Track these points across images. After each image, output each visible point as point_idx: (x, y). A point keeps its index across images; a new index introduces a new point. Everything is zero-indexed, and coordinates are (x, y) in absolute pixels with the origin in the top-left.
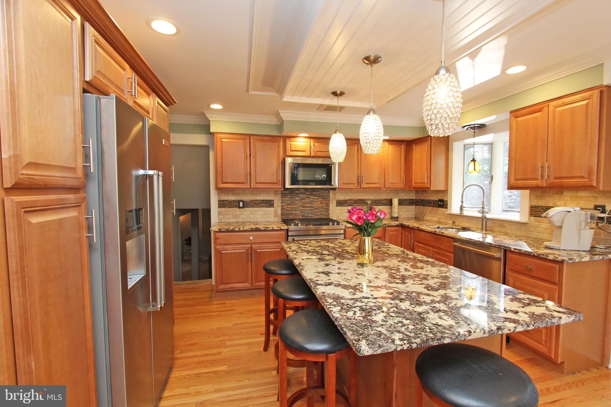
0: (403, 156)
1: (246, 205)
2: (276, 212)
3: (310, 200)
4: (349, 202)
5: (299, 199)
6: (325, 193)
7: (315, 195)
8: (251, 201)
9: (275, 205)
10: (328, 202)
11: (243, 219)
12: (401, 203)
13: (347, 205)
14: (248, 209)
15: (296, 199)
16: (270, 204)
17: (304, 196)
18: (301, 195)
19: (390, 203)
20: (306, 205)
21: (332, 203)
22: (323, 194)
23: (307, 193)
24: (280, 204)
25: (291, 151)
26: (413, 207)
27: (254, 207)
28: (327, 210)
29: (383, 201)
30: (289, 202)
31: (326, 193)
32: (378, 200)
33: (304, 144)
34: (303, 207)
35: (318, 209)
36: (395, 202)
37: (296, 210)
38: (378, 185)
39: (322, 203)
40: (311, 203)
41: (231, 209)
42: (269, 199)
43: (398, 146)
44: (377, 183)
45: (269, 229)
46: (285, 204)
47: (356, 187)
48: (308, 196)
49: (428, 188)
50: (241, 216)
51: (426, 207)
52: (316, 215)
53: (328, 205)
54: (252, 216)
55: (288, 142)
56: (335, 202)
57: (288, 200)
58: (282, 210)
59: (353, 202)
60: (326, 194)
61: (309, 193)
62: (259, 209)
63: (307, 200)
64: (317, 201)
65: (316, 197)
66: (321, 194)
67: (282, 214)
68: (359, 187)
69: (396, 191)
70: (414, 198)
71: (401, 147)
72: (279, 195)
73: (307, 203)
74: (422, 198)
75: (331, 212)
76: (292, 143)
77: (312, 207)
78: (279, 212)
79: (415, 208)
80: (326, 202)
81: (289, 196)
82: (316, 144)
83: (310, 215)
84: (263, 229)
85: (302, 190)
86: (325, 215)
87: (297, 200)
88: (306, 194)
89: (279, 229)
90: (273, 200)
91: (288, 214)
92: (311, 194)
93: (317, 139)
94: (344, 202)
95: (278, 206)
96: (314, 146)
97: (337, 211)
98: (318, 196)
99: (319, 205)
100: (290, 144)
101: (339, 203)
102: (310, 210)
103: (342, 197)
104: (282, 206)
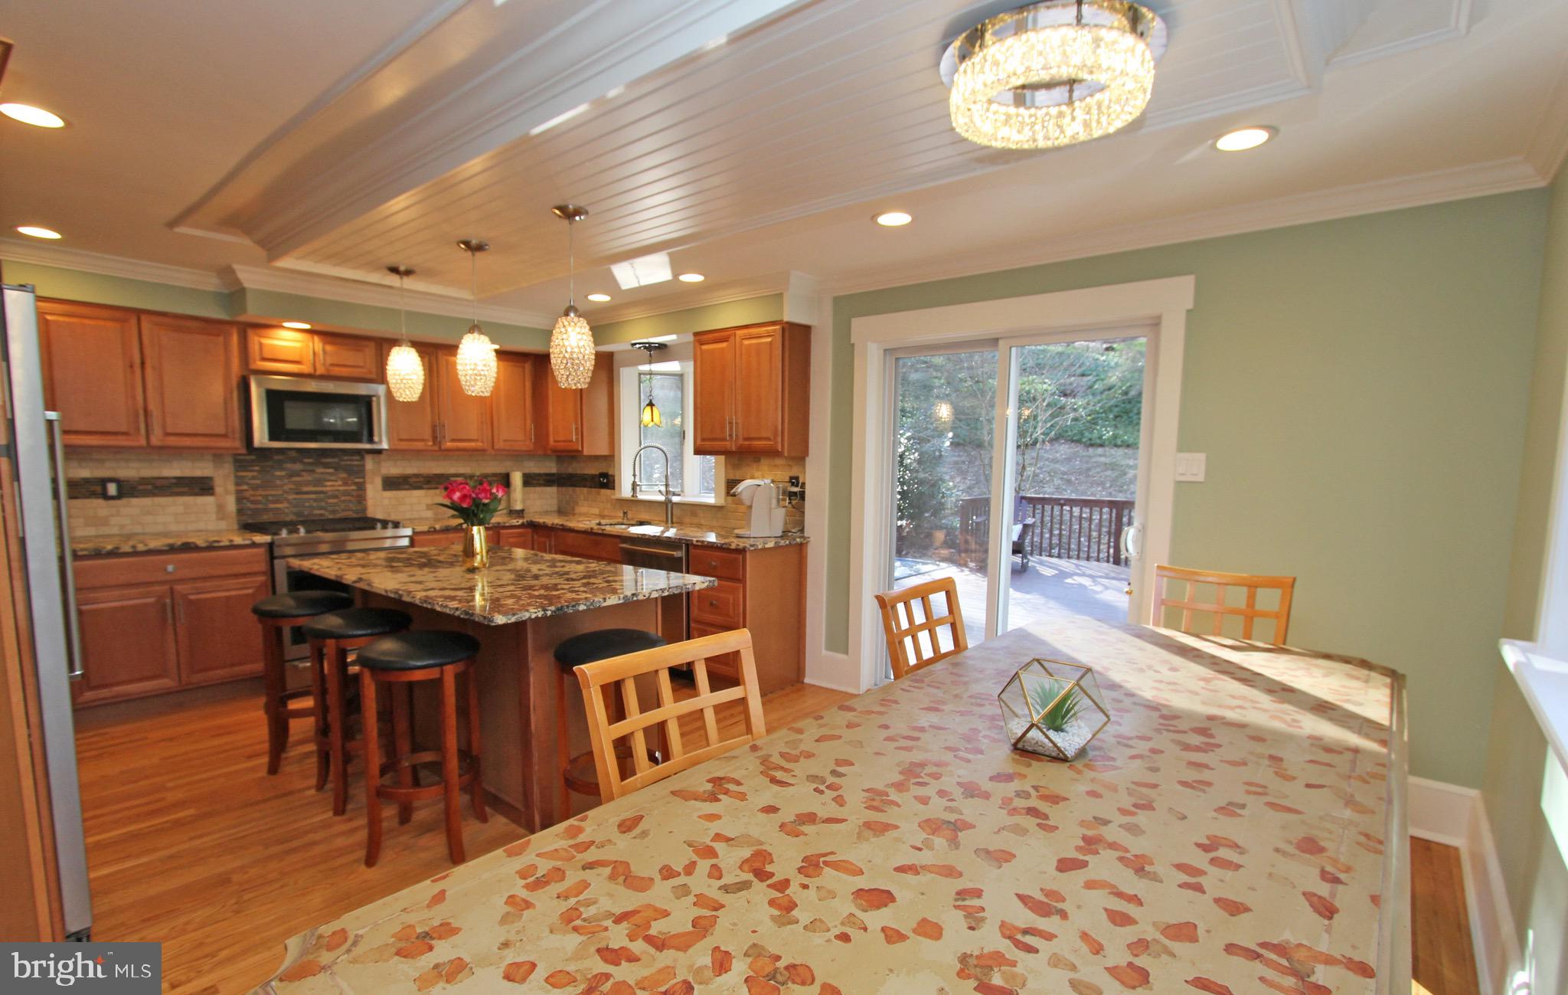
0: (528, 384)
1: (128, 489)
2: (220, 508)
3: (316, 476)
4: (414, 480)
5: (283, 473)
6: (352, 460)
7: (327, 466)
8: (144, 481)
9: (218, 490)
10: (361, 480)
11: (122, 526)
12: (529, 480)
13: (407, 487)
14: (134, 501)
15: (278, 473)
16: (202, 487)
17: (298, 467)
18: (289, 466)
19: (505, 481)
20: (305, 489)
21: (372, 483)
22: (348, 463)
23: (306, 460)
24: (232, 487)
25: (264, 359)
26: (552, 490)
27: (155, 495)
28: (361, 498)
30: (258, 482)
31: (357, 460)
33: (298, 345)
34: (297, 493)
35: (336, 497)
36: (517, 479)
37: (278, 502)
38: (479, 445)
39: (345, 484)
40: (319, 482)
41: (79, 502)
42: (199, 474)
43: (517, 364)
44: (477, 440)
45: (222, 544)
46: (245, 488)
47: (430, 448)
48: (310, 468)
49: (578, 451)
50: (114, 521)
51: (578, 489)
52: (334, 512)
53: (361, 487)
54: (148, 519)
55: (254, 339)
56: (379, 482)
57: (253, 478)
58: (240, 500)
59: (422, 479)
60: (356, 463)
61: (312, 461)
62: (170, 500)
63: (307, 477)
64: (333, 478)
65: (331, 470)
66: (343, 463)
67: (240, 512)
68: (436, 448)
69: (517, 456)
70: (554, 471)
71: (524, 368)
72: (228, 467)
73: (308, 483)
74: (570, 471)
75: (370, 502)
76: (265, 341)
77: (322, 493)
78: (231, 507)
79: (558, 491)
80: (357, 480)
81: (257, 468)
82: (329, 348)
83: (317, 512)
84: (204, 546)
85: (294, 454)
86: (355, 512)
87: (281, 478)
88: (305, 463)
89: (249, 542)
90: (210, 479)
91: (256, 512)
92: (316, 464)
93: (328, 336)
94: (401, 480)
95: (227, 492)
96: (324, 352)
97: (386, 502)
98: (336, 469)
99: (342, 488)
100: (261, 345)
101: (392, 483)
102: (315, 500)
103: (394, 469)
104: (238, 492)
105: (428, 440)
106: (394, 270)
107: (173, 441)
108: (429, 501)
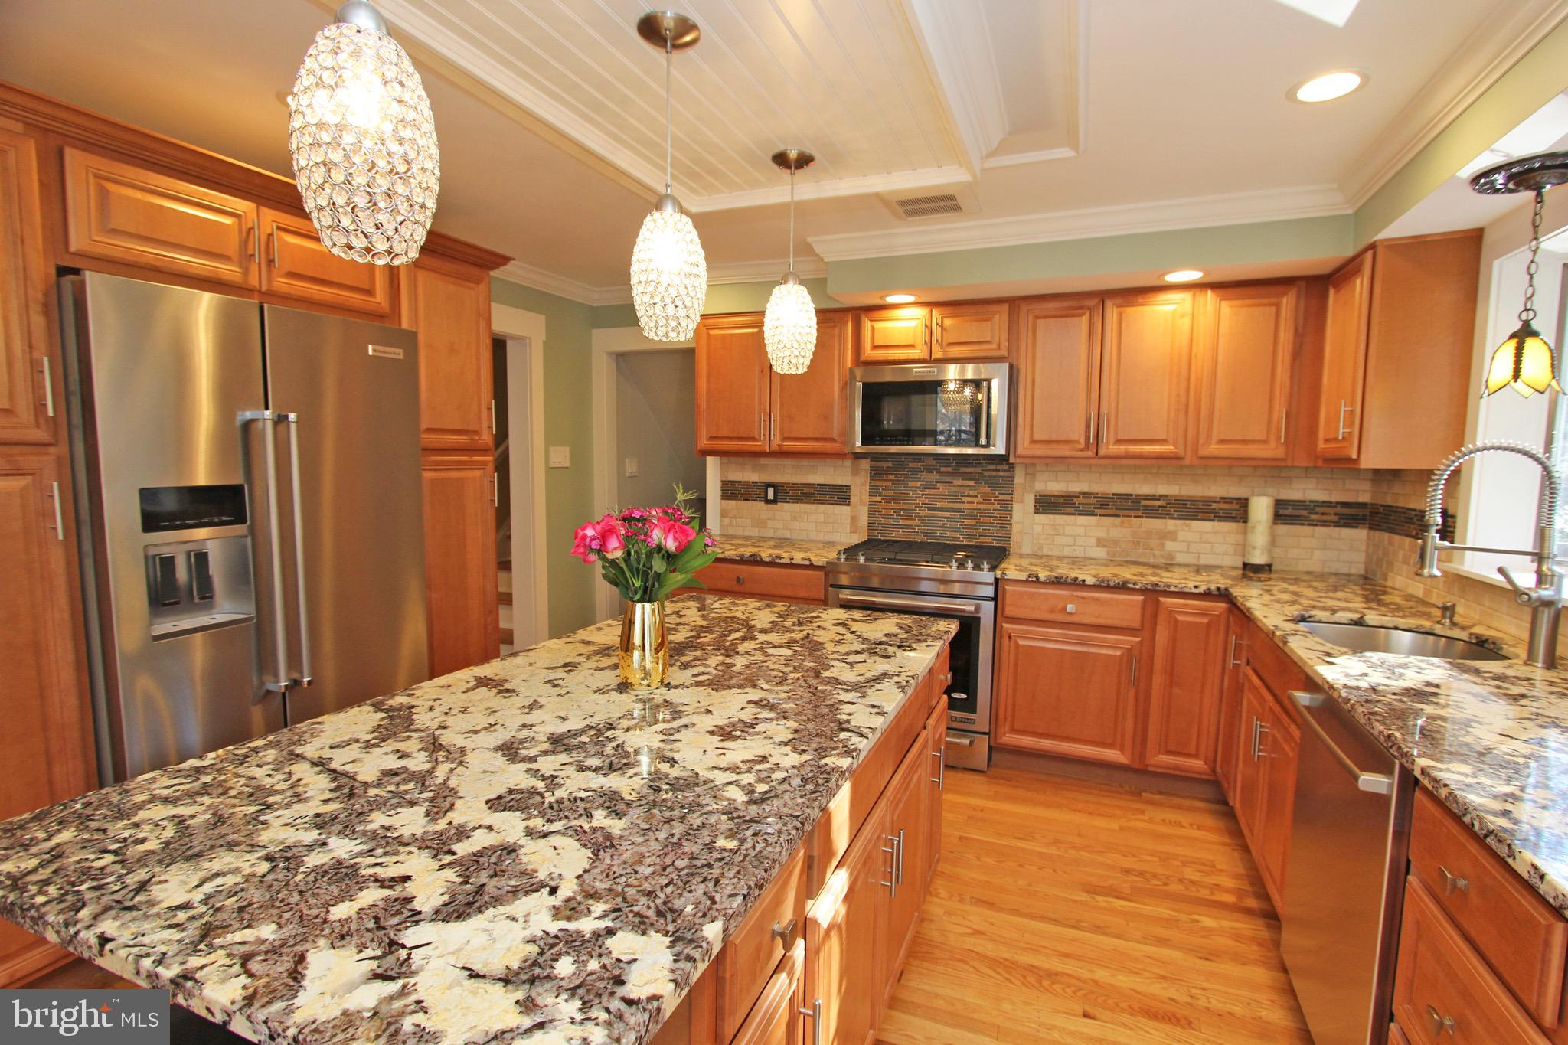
0: (1286, 337)
1: (782, 494)
2: (854, 519)
3: (953, 489)
4: (1082, 500)
5: (918, 484)
7: (967, 476)
8: (796, 486)
9: (853, 499)
10: (1008, 497)
11: (776, 530)
12: (1285, 513)
13: (1072, 510)
14: (786, 505)
15: (910, 484)
16: (839, 495)
17: (935, 476)
18: (925, 476)
19: (1238, 512)
20: (939, 505)
21: (1022, 502)
22: (994, 473)
23: (943, 469)
24: (866, 499)
25: (875, 347)
27: (802, 501)
28: (1005, 522)
29: (1214, 505)
30: (892, 493)
31: (1004, 471)
32: (1194, 501)
33: (913, 324)
34: (930, 509)
35: (973, 517)
36: (1261, 508)
37: (909, 517)
38: (1168, 448)
39: (987, 501)
40: (956, 497)
41: (750, 503)
42: (839, 481)
43: (1248, 302)
44: (1164, 441)
45: (783, 561)
46: (879, 499)
48: (947, 479)
49: (1349, 460)
50: (770, 524)
52: (969, 536)
53: (1006, 507)
54: (796, 525)
55: (867, 325)
56: (1030, 500)
57: (887, 488)
58: (872, 512)
59: (1093, 500)
60: (1002, 474)
61: (949, 469)
62: (813, 507)
63: (942, 489)
64: (972, 492)
65: (972, 483)
66: (986, 473)
67: (871, 525)
69: (1273, 470)
71: (1278, 306)
72: (863, 473)
73: (943, 498)
75: (1015, 528)
76: (878, 325)
77: (958, 510)
78: (864, 519)
80: (1001, 497)
81: (893, 477)
82: (948, 322)
83: (949, 534)
84: (767, 560)
85: (931, 461)
86: (997, 539)
87: (914, 489)
88: (939, 472)
89: (807, 563)
90: (848, 487)
91: (886, 526)
92: (955, 473)
93: (952, 306)
94: (1062, 500)
95: (862, 503)
96: (941, 325)
97: (1038, 529)
98: (977, 481)
99: (980, 506)
100: (873, 329)
101: (1046, 504)
102: (949, 519)
103: (1055, 485)
104: (872, 503)
105: (1078, 442)
107: (787, 445)
108: (1101, 533)
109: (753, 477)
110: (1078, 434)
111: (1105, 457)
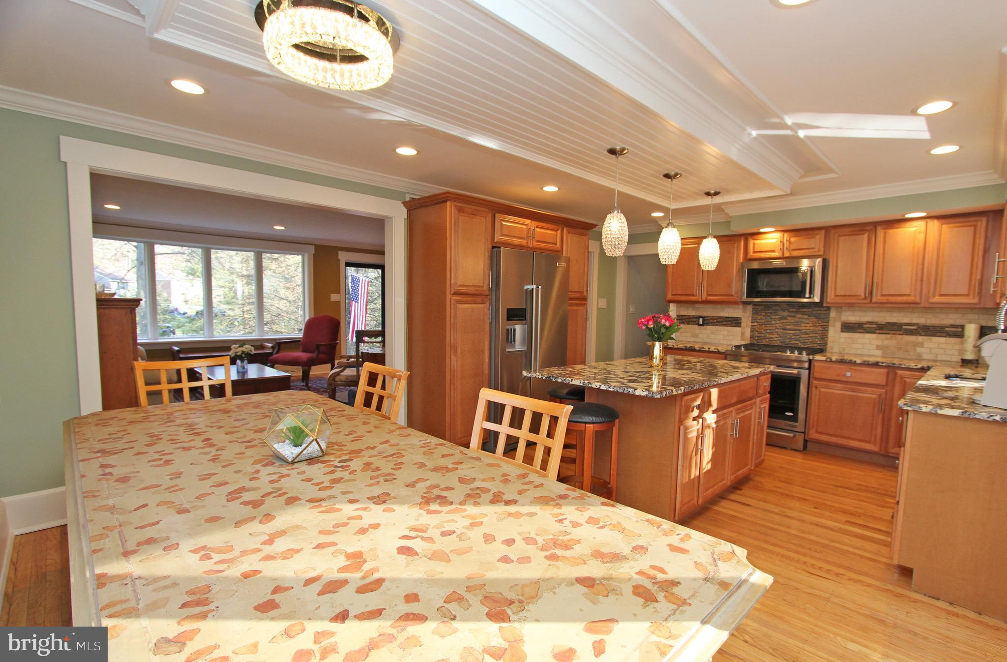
1: (707, 321)
2: (743, 334)
3: (797, 320)
4: (868, 326)
5: (777, 317)
6: (821, 310)
7: (803, 313)
8: (713, 318)
9: (743, 324)
10: (826, 324)
11: (704, 339)
13: (862, 331)
14: (708, 327)
15: (773, 317)
16: (735, 322)
17: (786, 313)
18: (781, 313)
19: (958, 332)
20: (788, 327)
21: (834, 326)
22: (819, 312)
23: (791, 310)
24: (750, 324)
25: (755, 252)
27: (717, 325)
28: (824, 336)
29: (947, 329)
30: (763, 321)
31: (825, 311)
32: (934, 327)
33: (774, 241)
34: (783, 329)
35: (807, 334)
36: (971, 330)
37: (772, 334)
38: (911, 298)
39: (814, 326)
40: (797, 323)
41: (691, 326)
42: (735, 315)
44: (909, 295)
46: (756, 324)
48: (793, 314)
50: (700, 335)
52: (804, 343)
53: (825, 330)
54: (713, 336)
55: (751, 242)
56: (838, 325)
57: (761, 319)
58: (752, 330)
59: (874, 326)
60: (823, 312)
61: (794, 310)
62: (722, 328)
63: (790, 320)
64: (806, 321)
65: (806, 317)
66: (814, 312)
67: (751, 337)
68: (867, 301)
71: (975, 226)
72: (749, 312)
73: (791, 323)
75: (830, 340)
76: (756, 242)
77: (799, 330)
78: (748, 333)
80: (822, 324)
81: (764, 314)
82: (793, 239)
83: (793, 342)
84: (698, 349)
85: (785, 306)
86: (820, 345)
87: (775, 319)
88: (790, 312)
89: (716, 350)
90: (740, 318)
91: (760, 338)
92: (797, 312)
93: (795, 231)
94: (857, 325)
95: (747, 326)
96: (789, 241)
97: (842, 340)
98: (809, 316)
99: (811, 328)
100: (754, 244)
101: (848, 327)
102: (794, 335)
103: (852, 317)
104: (752, 326)
105: (860, 296)
106: (708, 194)
107: (710, 298)
108: (879, 343)
109: (692, 313)
110: (861, 292)
111: (874, 303)
